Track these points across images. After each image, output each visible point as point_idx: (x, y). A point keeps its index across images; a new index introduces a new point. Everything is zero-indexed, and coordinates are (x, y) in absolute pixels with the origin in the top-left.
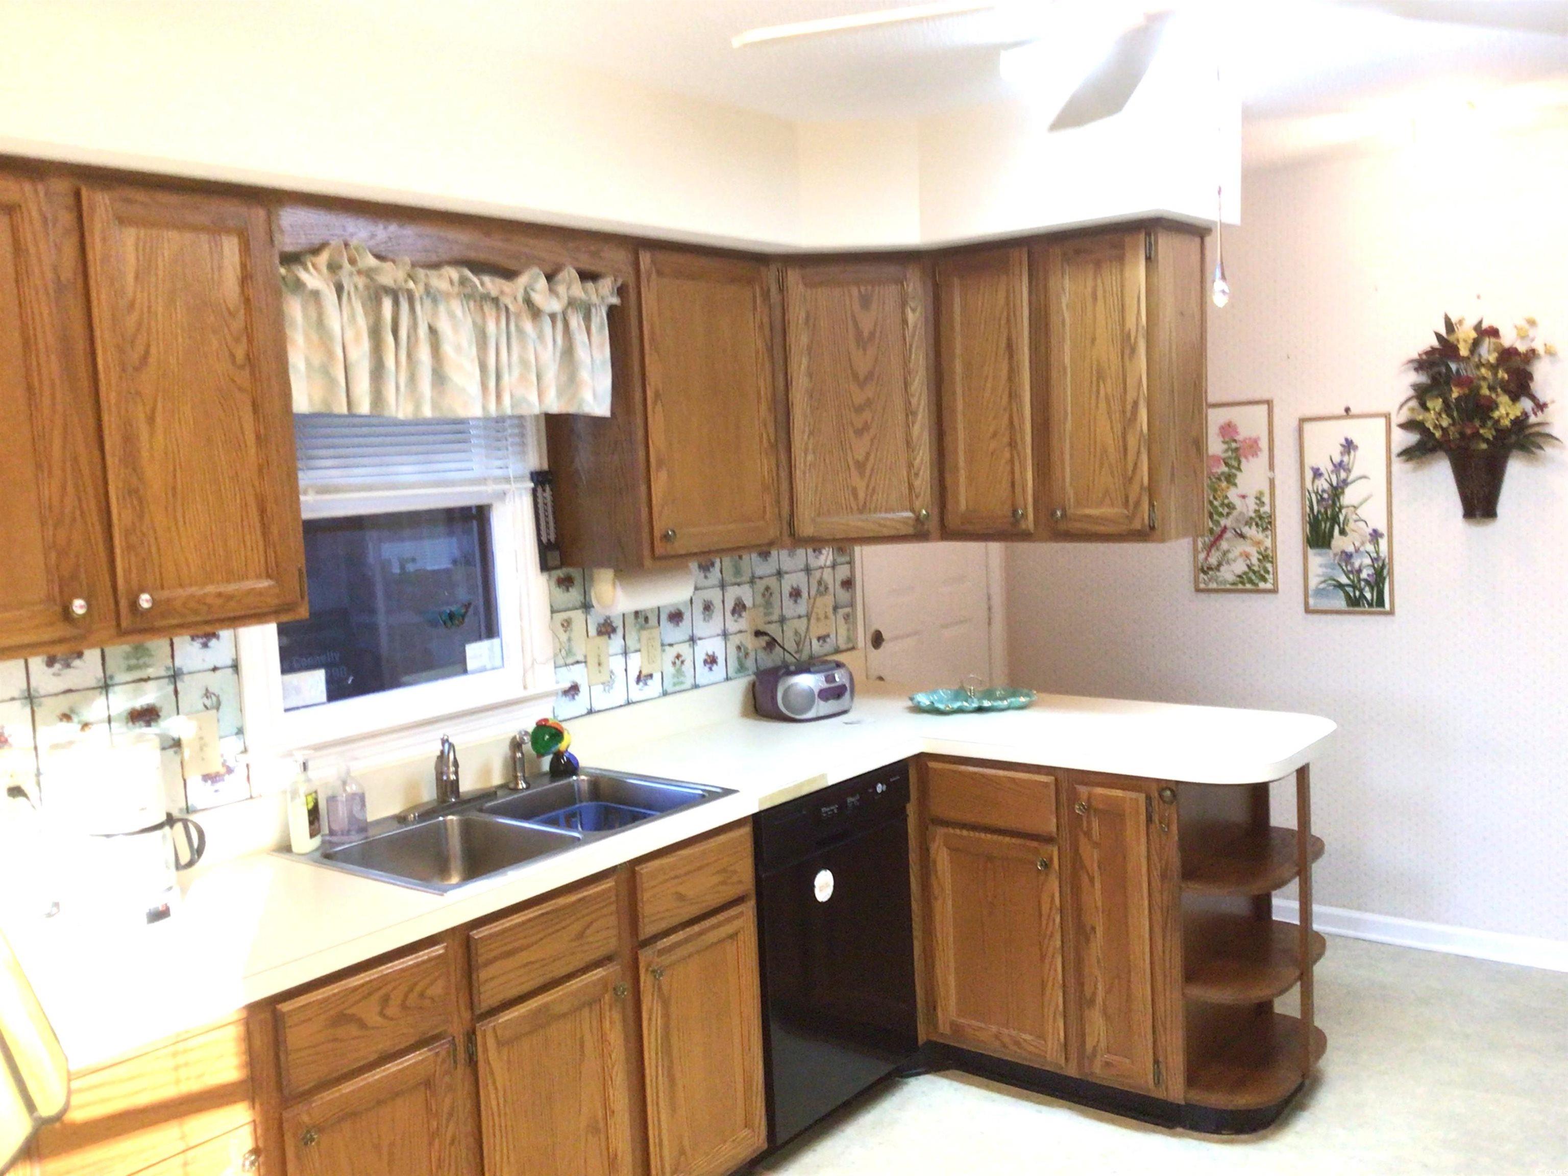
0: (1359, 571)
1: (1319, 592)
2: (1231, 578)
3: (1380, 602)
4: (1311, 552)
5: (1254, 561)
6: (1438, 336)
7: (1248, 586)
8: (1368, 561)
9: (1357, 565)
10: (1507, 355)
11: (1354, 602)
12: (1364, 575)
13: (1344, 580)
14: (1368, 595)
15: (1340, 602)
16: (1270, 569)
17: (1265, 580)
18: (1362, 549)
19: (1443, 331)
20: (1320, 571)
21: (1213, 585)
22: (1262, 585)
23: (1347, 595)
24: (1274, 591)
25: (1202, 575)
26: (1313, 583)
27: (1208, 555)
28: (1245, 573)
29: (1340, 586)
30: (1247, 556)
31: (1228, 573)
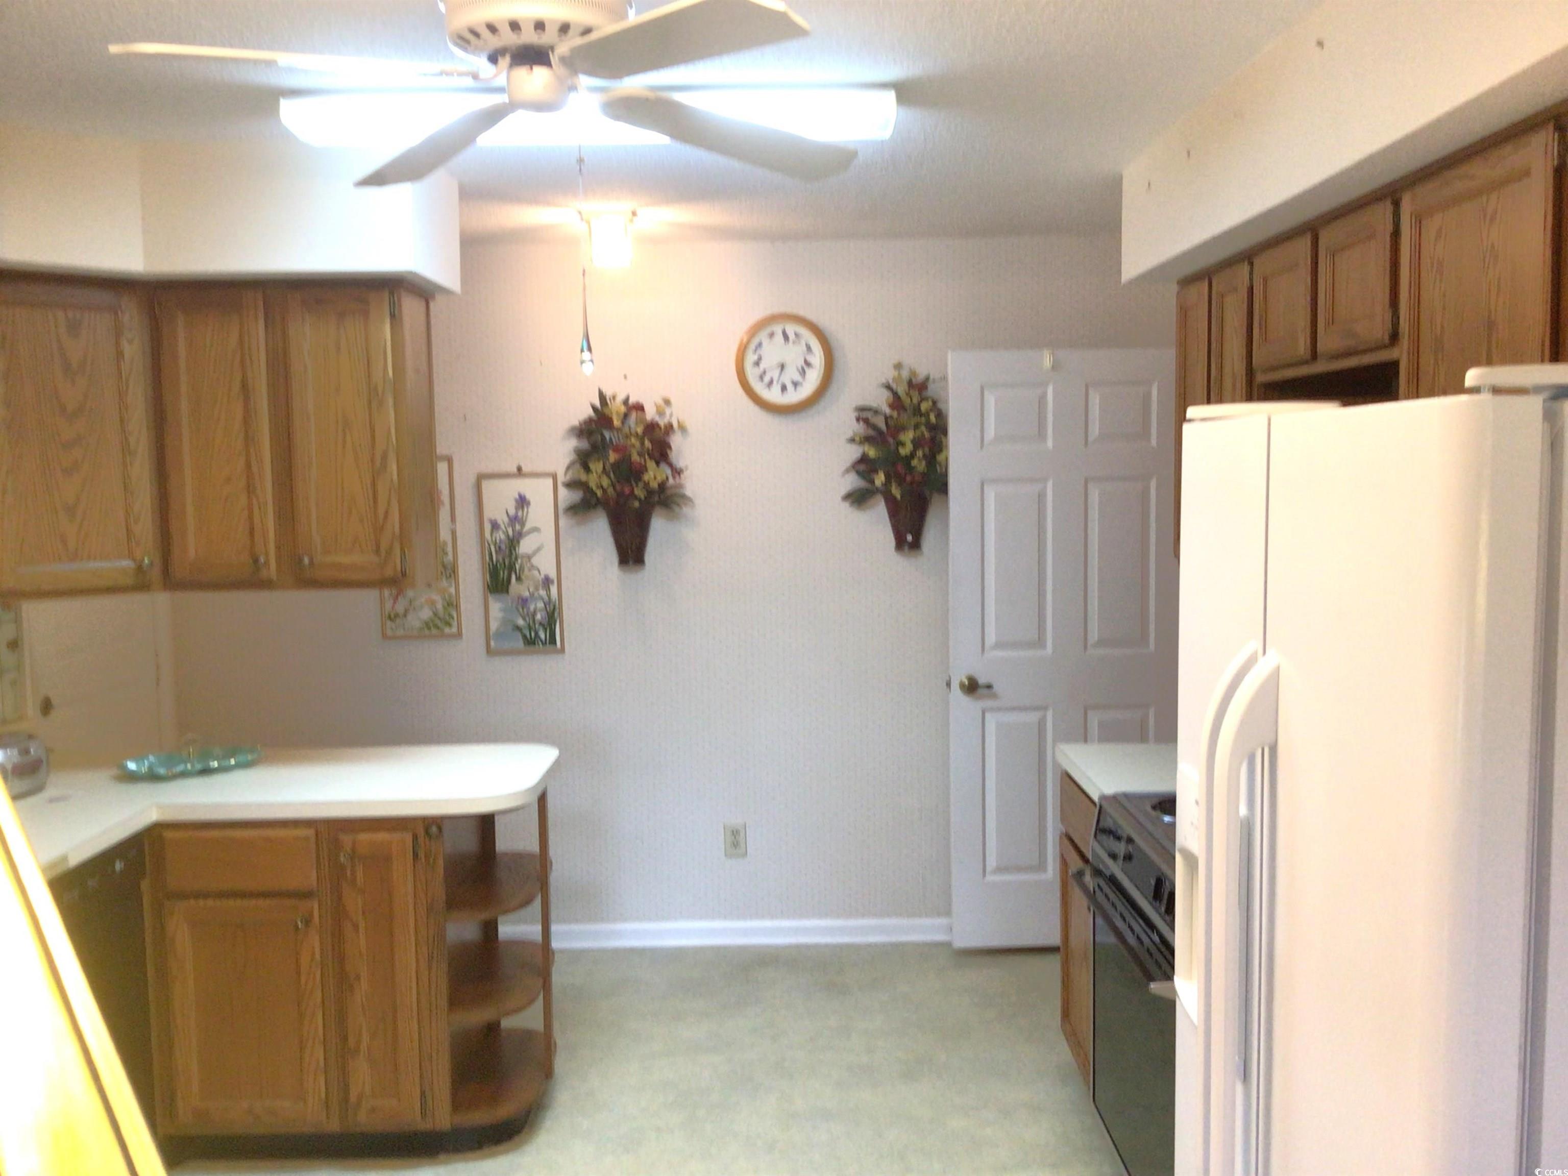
0: (534, 614)
1: (499, 635)
2: (417, 624)
3: (553, 641)
4: (491, 599)
5: (439, 606)
6: (594, 408)
7: (434, 631)
8: (540, 605)
9: (532, 608)
10: (651, 427)
11: (531, 642)
12: (539, 617)
13: (521, 622)
14: (542, 636)
15: (520, 644)
16: (455, 616)
17: (449, 624)
18: (536, 594)
19: (597, 403)
20: (500, 615)
21: (400, 632)
22: (447, 630)
23: (524, 637)
24: (459, 635)
25: (389, 623)
26: (494, 626)
27: (395, 603)
28: (432, 621)
29: (518, 628)
30: (433, 603)
31: (415, 621)
